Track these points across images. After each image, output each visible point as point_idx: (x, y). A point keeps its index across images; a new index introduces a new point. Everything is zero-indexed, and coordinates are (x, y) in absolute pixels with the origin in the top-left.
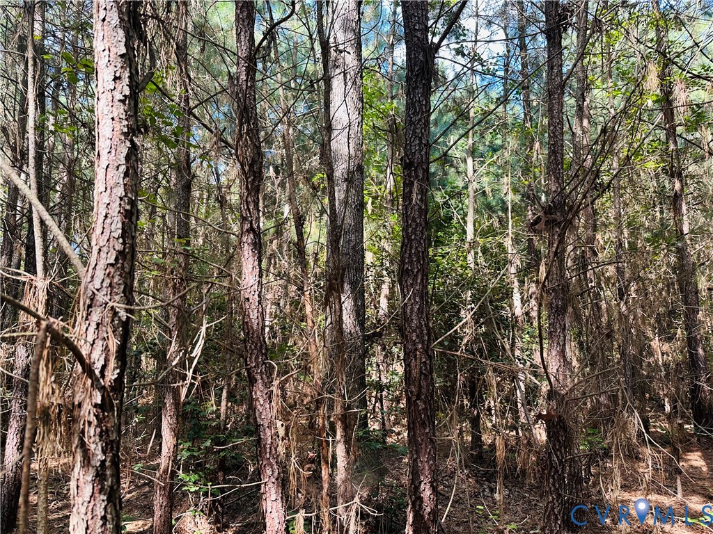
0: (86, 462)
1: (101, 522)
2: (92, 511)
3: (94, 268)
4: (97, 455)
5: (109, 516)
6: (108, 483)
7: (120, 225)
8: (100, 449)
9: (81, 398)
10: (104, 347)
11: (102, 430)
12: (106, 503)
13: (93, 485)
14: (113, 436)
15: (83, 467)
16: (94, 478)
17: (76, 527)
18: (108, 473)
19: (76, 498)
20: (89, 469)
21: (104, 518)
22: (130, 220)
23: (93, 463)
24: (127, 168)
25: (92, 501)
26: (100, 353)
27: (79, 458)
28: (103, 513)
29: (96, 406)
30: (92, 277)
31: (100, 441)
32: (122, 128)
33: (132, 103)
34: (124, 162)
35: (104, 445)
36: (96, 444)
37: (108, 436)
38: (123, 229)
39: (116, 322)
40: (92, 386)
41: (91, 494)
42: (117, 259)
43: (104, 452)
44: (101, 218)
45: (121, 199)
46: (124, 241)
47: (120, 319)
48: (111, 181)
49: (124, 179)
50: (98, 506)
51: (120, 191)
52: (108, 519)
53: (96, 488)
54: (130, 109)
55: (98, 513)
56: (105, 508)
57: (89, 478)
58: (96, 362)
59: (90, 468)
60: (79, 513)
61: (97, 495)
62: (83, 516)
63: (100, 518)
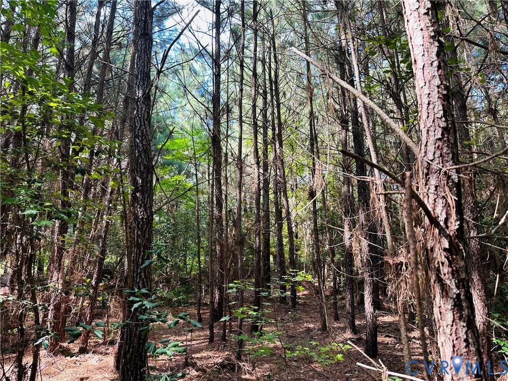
0: (444, 293)
1: (465, 344)
2: (456, 333)
3: (426, 145)
4: (453, 289)
5: (470, 340)
6: (465, 312)
7: (441, 108)
8: (454, 284)
9: (432, 244)
10: (444, 204)
11: (452, 269)
12: (466, 329)
13: (453, 312)
14: (463, 276)
15: (443, 298)
16: (453, 307)
17: (444, 344)
18: (464, 304)
19: (441, 321)
20: (447, 300)
21: (466, 341)
22: (448, 102)
23: (450, 295)
24: (439, 62)
25: (454, 325)
26: (441, 208)
27: (438, 290)
28: (465, 337)
29: (445, 250)
30: (426, 152)
31: (453, 278)
32: (430, 33)
33: (434, 12)
34: (436, 58)
35: (457, 281)
36: (450, 280)
37: (459, 275)
38: (444, 110)
39: (450, 184)
40: (440, 234)
41: (452, 320)
42: (443, 134)
43: (458, 287)
44: (425, 106)
45: (438, 87)
46: (446, 119)
47: (453, 182)
48: (428, 76)
49: (438, 71)
50: (460, 330)
51: (437, 81)
52: (470, 342)
53: (456, 316)
54: (433, 18)
55: (461, 336)
56: (466, 332)
57: (449, 307)
58: (440, 216)
59: (449, 299)
60: (445, 333)
61: (458, 321)
62: (449, 336)
63: (463, 340)
